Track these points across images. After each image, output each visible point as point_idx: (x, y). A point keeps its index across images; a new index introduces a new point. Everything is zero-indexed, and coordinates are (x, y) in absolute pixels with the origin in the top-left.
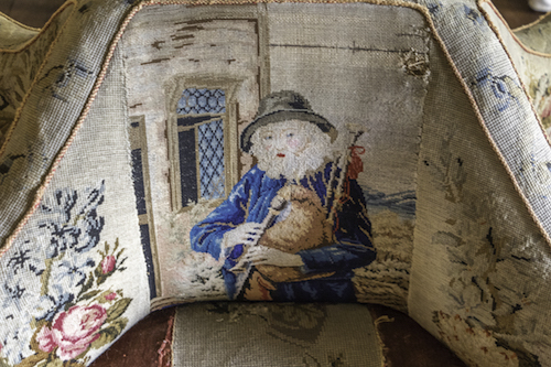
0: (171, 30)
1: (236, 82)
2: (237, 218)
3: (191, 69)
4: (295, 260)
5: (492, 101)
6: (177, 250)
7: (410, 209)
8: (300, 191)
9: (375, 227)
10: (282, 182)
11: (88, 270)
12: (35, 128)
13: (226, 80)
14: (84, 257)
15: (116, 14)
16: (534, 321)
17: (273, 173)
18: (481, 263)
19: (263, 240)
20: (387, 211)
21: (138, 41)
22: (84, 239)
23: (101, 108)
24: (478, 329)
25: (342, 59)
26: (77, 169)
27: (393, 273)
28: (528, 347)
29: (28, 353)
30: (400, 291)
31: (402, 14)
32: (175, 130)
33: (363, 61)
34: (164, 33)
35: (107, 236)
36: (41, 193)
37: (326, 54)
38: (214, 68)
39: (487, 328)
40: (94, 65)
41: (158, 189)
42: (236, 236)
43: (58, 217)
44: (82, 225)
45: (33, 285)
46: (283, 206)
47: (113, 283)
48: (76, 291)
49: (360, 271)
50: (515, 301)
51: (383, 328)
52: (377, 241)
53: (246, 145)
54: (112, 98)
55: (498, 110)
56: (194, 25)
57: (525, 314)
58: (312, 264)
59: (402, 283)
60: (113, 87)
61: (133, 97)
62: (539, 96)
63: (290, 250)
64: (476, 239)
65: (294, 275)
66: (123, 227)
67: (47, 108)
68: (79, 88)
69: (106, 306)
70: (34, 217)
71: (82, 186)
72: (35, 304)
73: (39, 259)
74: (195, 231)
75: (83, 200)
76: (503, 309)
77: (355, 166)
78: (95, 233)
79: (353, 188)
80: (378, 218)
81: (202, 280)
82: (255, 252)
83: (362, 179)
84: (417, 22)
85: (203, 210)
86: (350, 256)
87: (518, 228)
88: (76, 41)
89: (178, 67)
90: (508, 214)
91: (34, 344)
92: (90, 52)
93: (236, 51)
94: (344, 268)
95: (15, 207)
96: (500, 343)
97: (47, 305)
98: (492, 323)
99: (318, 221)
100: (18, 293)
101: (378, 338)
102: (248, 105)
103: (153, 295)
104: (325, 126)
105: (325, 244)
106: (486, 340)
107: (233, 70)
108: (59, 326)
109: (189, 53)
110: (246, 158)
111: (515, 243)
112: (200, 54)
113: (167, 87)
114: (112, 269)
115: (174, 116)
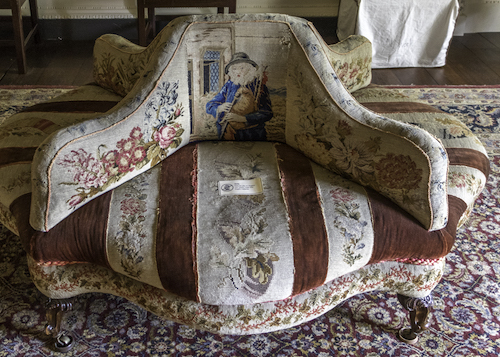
0: (202, 31)
1: (223, 49)
2: (223, 101)
3: (208, 44)
4: (243, 119)
5: (312, 52)
6: (201, 112)
7: (285, 94)
8: (245, 89)
9: (273, 103)
10: (239, 86)
11: (172, 113)
12: (157, 62)
13: (221, 48)
14: (171, 107)
15: (184, 26)
16: (329, 128)
17: (236, 83)
18: (310, 109)
19: (232, 110)
20: (277, 96)
21: (191, 35)
22: (171, 101)
23: (178, 56)
24: (311, 138)
25: (260, 41)
26: (170, 75)
27: (280, 122)
28: (327, 139)
29: (151, 140)
30: (282, 130)
31: (281, 25)
32: (203, 65)
33: (267, 41)
34: (200, 32)
35: (178, 101)
36: (158, 82)
37: (255, 39)
38: (216, 44)
39: (313, 136)
40: (177, 42)
41: (196, 86)
42: (222, 108)
43: (163, 91)
44: (171, 95)
45: (154, 114)
46: (240, 95)
47: (179, 120)
48: (167, 120)
49: (267, 123)
50: (322, 122)
51: (276, 146)
52: (273, 109)
53: (227, 72)
54: (182, 52)
55: (314, 55)
56: (210, 29)
57: (325, 126)
58: (250, 121)
59: (283, 126)
60: (183, 49)
61: (189, 52)
62: (337, 68)
63: (242, 114)
64: (307, 101)
65: (242, 126)
66: (183, 99)
67: (161, 55)
68: (172, 49)
69: (176, 129)
70: (155, 91)
71: (171, 81)
72: (154, 122)
73: (156, 105)
74: (208, 104)
75: (171, 86)
76: (318, 126)
77: (265, 79)
78: (175, 99)
79: (264, 88)
80: (273, 99)
81: (209, 127)
82: (229, 116)
83: (268, 84)
84: (286, 27)
85: (211, 96)
86: (264, 116)
87: (322, 95)
88: (171, 34)
89: (204, 43)
90: (318, 90)
91: (153, 137)
92: (175, 38)
93: (224, 38)
94: (261, 122)
95: (149, 87)
96: (319, 141)
97: (158, 123)
98: (314, 133)
99: (252, 102)
100: (149, 116)
101: (275, 150)
102: (228, 57)
103: (191, 133)
104: (254, 65)
105: (255, 111)
106: (313, 141)
107: (223, 45)
108: (161, 132)
109: (208, 39)
110: (227, 76)
111: (321, 100)
112: (212, 39)
113: (200, 50)
114: (179, 115)
115: (202, 60)
